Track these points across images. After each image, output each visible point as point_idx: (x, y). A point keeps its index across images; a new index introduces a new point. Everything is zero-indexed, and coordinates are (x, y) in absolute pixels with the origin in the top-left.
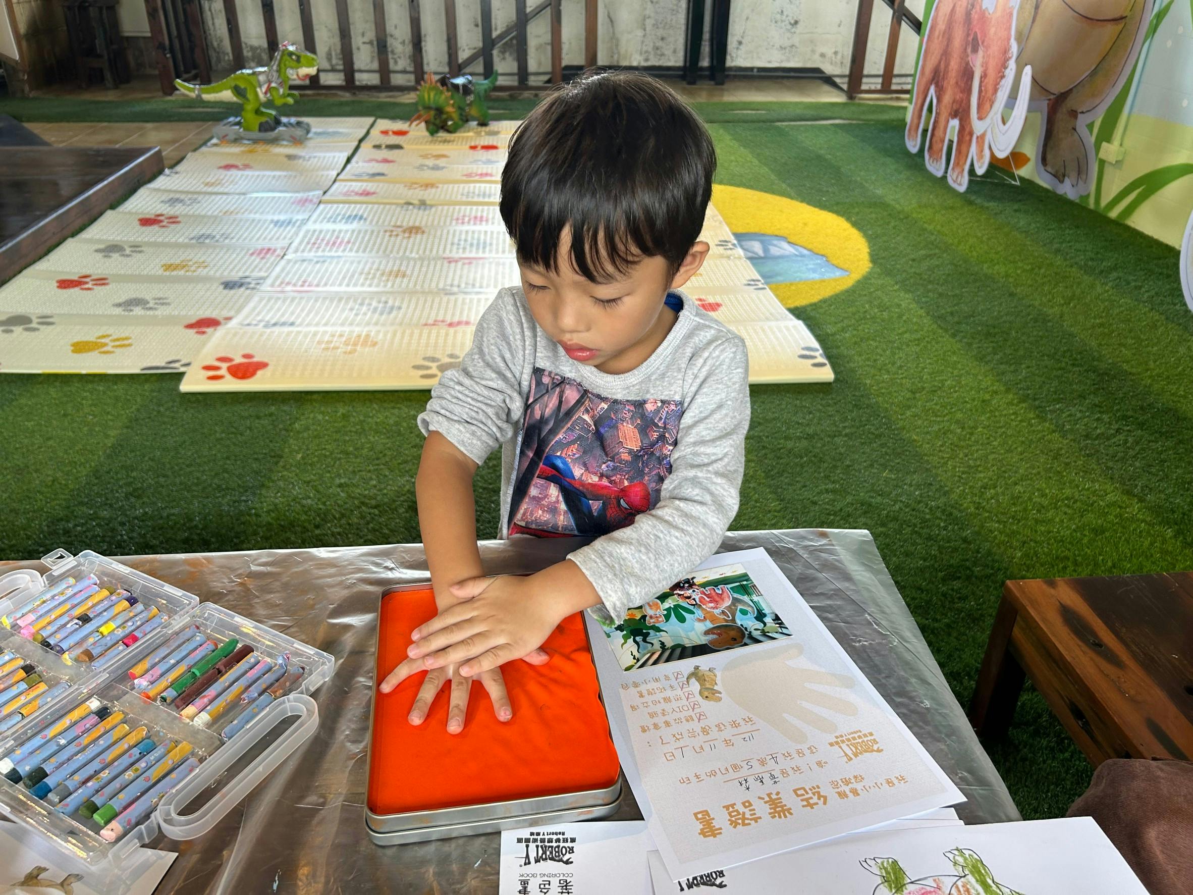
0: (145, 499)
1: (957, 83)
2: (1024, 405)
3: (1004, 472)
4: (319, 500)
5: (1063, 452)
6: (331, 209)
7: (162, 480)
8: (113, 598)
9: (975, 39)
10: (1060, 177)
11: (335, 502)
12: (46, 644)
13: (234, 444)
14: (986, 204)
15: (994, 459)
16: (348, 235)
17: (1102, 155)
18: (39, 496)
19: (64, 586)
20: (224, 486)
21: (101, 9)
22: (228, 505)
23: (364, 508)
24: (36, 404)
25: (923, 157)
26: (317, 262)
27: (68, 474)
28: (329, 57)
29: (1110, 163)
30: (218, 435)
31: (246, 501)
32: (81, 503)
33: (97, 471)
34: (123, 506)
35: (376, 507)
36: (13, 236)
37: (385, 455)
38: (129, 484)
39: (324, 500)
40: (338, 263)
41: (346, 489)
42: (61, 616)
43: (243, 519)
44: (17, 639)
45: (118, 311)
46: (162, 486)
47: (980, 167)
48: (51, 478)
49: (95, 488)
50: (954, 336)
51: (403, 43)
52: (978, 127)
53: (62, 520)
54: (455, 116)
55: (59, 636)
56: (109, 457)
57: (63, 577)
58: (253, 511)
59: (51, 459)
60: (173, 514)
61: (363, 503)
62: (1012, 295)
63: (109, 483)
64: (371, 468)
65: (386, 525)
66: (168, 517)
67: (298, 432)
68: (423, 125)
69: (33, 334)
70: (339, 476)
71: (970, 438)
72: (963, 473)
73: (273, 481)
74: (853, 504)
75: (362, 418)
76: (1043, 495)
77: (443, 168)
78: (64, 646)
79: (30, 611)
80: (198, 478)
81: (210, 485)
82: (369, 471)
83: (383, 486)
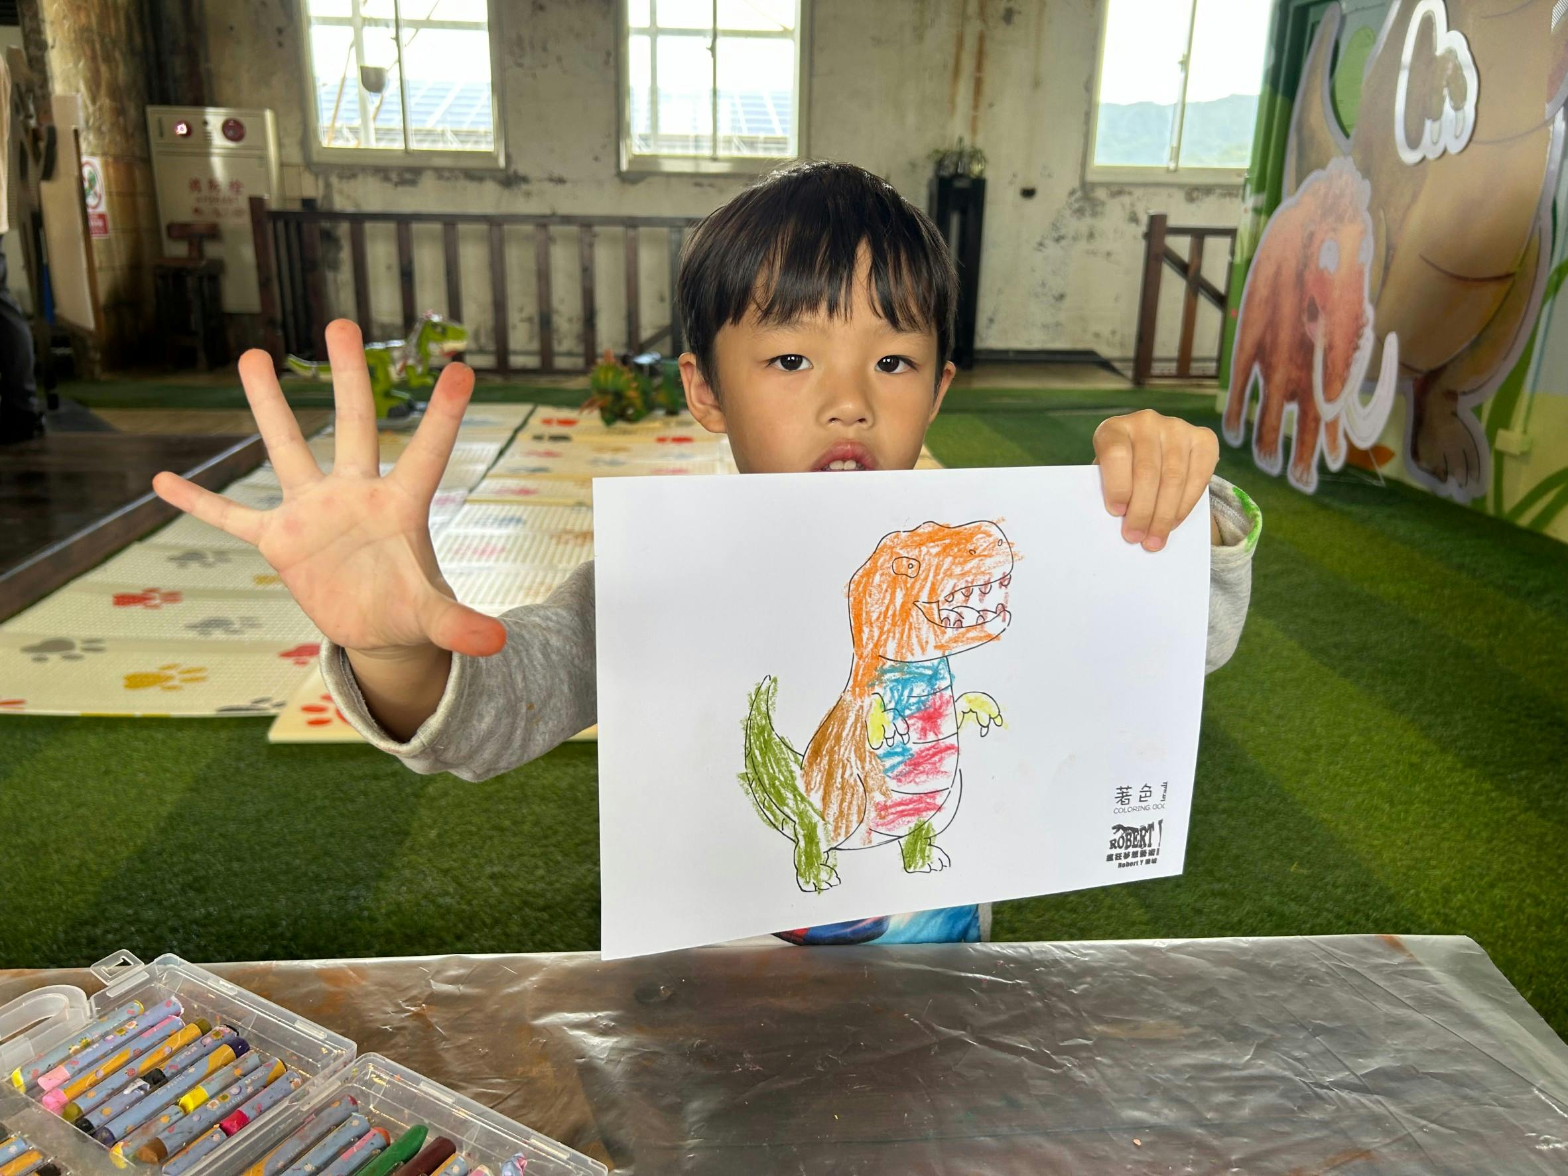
0: (210, 894)
1: (1291, 359)
2: (1474, 771)
3: (1471, 868)
4: (461, 898)
5: (1549, 839)
6: (478, 511)
7: (236, 865)
8: (208, 1040)
9: (1312, 304)
10: (1441, 475)
11: (486, 901)
12: (85, 1125)
13: (342, 815)
14: (1346, 508)
15: (1450, 848)
16: (503, 541)
17: (1499, 445)
18: (58, 888)
19: (126, 1016)
20: (325, 876)
21: (201, 279)
22: (331, 903)
23: (527, 910)
24: (68, 757)
25: (1250, 452)
26: (461, 574)
27: (101, 855)
28: (476, 336)
29: (1514, 457)
30: (319, 803)
31: (356, 898)
32: (118, 899)
33: (145, 851)
34: (177, 903)
35: (544, 909)
36: (62, 537)
37: (556, 832)
38: (189, 871)
39: (469, 897)
40: (488, 575)
41: (501, 882)
42: (114, 1071)
43: (351, 925)
44: (35, 1112)
45: (192, 635)
46: (236, 875)
47: (1335, 461)
48: (77, 862)
49: (139, 876)
50: (1346, 675)
51: (570, 320)
52: (1326, 411)
53: (86, 923)
54: (638, 402)
55: (108, 1110)
56: (163, 831)
57: (123, 1000)
58: (366, 913)
59: (80, 834)
60: (250, 917)
61: (525, 903)
62: (1413, 622)
63: (160, 869)
64: (537, 850)
65: (560, 937)
66: (241, 920)
67: (433, 799)
68: (596, 413)
69: (75, 664)
70: (490, 862)
71: (1405, 819)
72: (1410, 868)
73: (397, 869)
74: (1256, 914)
75: (522, 779)
76: (1538, 903)
77: (623, 463)
78: (116, 1128)
79: (62, 1062)
80: (287, 864)
81: (305, 874)
82: (534, 856)
83: (554, 877)
